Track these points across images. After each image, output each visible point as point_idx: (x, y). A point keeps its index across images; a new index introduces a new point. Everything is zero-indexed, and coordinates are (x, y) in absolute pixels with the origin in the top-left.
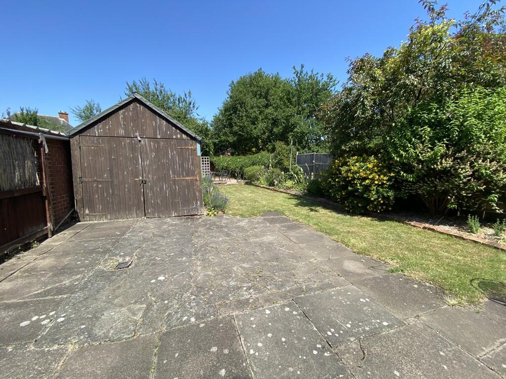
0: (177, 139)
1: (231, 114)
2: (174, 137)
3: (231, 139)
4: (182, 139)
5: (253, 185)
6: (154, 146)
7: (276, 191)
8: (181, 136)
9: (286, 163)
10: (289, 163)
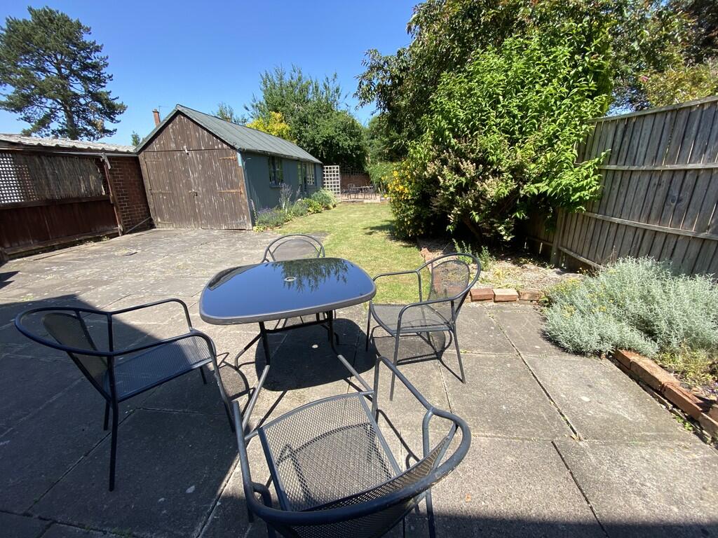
0: (218, 149)
2: (216, 147)
4: (223, 149)
6: (200, 157)
8: (222, 145)
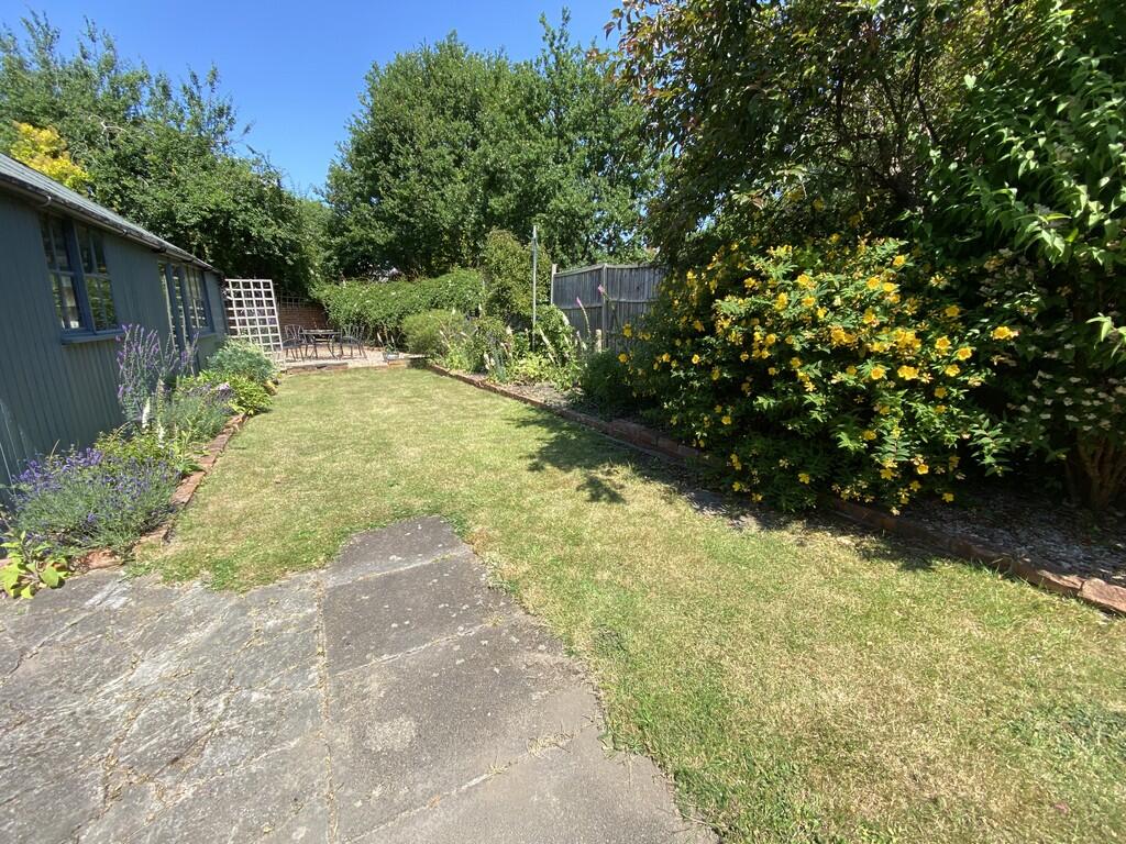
1: (374, 162)
3: (382, 235)
5: (431, 368)
7: (489, 389)
9: (519, 301)
10: (527, 301)
